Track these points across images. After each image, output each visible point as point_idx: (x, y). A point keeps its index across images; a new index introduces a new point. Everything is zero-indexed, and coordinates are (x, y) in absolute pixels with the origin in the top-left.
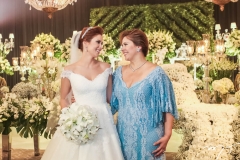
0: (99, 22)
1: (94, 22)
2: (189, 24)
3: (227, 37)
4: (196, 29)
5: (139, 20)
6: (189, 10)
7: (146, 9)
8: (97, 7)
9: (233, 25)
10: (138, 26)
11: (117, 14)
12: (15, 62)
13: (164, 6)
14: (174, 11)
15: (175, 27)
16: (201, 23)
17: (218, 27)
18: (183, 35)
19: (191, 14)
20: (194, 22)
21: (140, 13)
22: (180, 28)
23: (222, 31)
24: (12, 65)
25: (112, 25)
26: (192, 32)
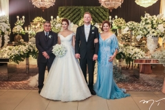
0: (62, 12)
1: (60, 12)
2: (99, 15)
3: (113, 22)
4: (101, 17)
5: (78, 13)
7: (82, 8)
8: (62, 6)
9: (116, 17)
10: (78, 15)
11: (70, 10)
12: (26, 29)
13: (89, 7)
14: (93, 9)
16: (104, 15)
17: (110, 17)
18: (97, 20)
20: (101, 14)
21: (79, 10)
22: (96, 17)
23: (112, 19)
24: (24, 30)
25: (68, 14)
26: (100, 18)
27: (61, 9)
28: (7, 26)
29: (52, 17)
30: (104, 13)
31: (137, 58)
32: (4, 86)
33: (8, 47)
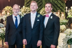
1: (26, 3)
2: (57, 6)
3: (69, 11)
5: (41, 3)
6: (58, 1)
9: (71, 7)
14: (53, 1)
17: (67, 8)
18: (55, 10)
19: (58, 3)
20: (59, 5)
22: (54, 7)
30: (62, 4)
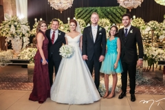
0: (79, 14)
2: (116, 16)
4: (119, 18)
6: (116, 10)
7: (99, 9)
8: (78, 7)
9: (134, 17)
11: (86, 11)
13: (106, 8)
14: (110, 10)
15: (110, 17)
16: (121, 15)
21: (96, 11)
25: (84, 15)
26: (117, 19)
27: (78, 10)
28: (27, 28)
29: (69, 19)
30: (122, 13)
31: (161, 60)
32: (25, 88)
33: (28, 49)
